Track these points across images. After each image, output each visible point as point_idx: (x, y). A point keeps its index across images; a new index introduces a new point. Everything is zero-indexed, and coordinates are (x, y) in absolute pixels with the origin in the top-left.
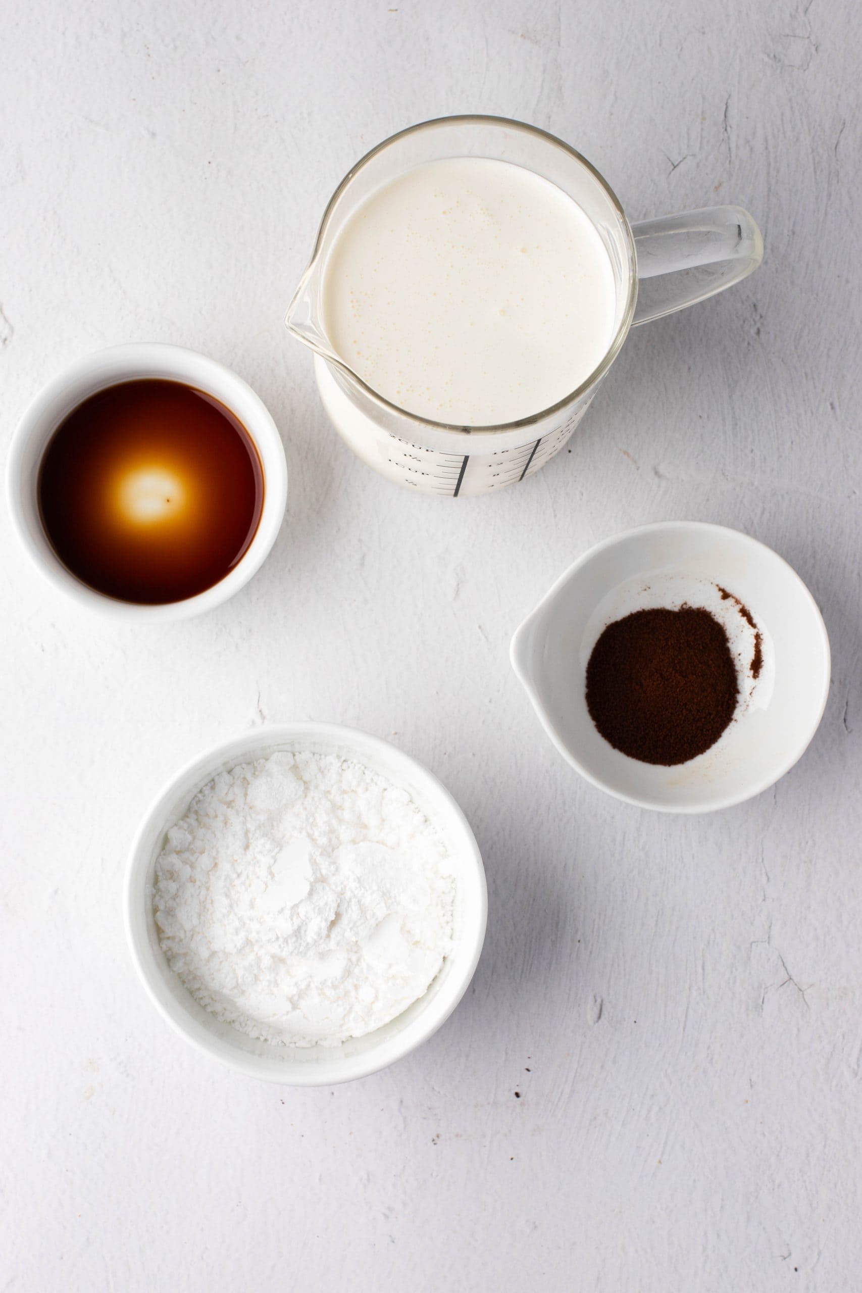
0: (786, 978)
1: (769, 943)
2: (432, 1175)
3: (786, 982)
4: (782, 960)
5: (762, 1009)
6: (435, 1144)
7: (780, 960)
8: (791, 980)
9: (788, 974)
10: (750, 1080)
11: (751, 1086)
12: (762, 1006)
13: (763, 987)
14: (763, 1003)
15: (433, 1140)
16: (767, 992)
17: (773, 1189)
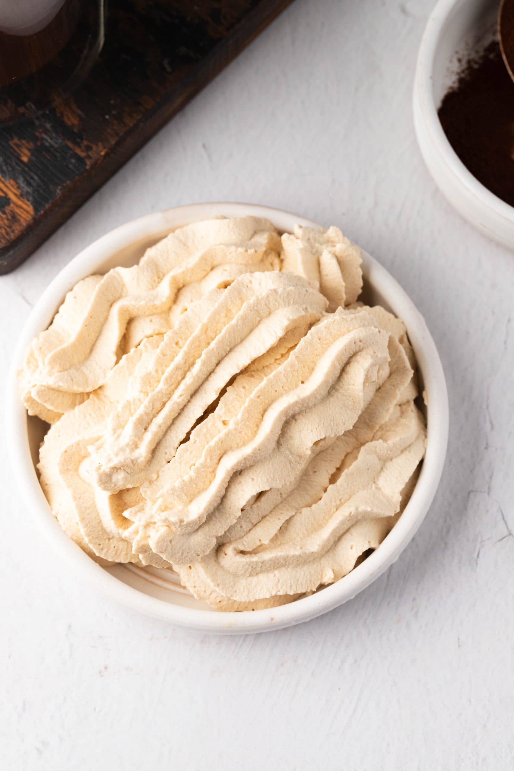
0: (506, 532)
1: (489, 494)
2: (95, 709)
3: (505, 537)
4: (502, 514)
5: (477, 564)
6: (101, 676)
7: (500, 513)
8: (511, 536)
9: (508, 528)
10: (459, 639)
11: (459, 646)
12: (476, 560)
13: (479, 540)
14: (478, 556)
15: (100, 672)
16: (483, 546)
17: (477, 764)
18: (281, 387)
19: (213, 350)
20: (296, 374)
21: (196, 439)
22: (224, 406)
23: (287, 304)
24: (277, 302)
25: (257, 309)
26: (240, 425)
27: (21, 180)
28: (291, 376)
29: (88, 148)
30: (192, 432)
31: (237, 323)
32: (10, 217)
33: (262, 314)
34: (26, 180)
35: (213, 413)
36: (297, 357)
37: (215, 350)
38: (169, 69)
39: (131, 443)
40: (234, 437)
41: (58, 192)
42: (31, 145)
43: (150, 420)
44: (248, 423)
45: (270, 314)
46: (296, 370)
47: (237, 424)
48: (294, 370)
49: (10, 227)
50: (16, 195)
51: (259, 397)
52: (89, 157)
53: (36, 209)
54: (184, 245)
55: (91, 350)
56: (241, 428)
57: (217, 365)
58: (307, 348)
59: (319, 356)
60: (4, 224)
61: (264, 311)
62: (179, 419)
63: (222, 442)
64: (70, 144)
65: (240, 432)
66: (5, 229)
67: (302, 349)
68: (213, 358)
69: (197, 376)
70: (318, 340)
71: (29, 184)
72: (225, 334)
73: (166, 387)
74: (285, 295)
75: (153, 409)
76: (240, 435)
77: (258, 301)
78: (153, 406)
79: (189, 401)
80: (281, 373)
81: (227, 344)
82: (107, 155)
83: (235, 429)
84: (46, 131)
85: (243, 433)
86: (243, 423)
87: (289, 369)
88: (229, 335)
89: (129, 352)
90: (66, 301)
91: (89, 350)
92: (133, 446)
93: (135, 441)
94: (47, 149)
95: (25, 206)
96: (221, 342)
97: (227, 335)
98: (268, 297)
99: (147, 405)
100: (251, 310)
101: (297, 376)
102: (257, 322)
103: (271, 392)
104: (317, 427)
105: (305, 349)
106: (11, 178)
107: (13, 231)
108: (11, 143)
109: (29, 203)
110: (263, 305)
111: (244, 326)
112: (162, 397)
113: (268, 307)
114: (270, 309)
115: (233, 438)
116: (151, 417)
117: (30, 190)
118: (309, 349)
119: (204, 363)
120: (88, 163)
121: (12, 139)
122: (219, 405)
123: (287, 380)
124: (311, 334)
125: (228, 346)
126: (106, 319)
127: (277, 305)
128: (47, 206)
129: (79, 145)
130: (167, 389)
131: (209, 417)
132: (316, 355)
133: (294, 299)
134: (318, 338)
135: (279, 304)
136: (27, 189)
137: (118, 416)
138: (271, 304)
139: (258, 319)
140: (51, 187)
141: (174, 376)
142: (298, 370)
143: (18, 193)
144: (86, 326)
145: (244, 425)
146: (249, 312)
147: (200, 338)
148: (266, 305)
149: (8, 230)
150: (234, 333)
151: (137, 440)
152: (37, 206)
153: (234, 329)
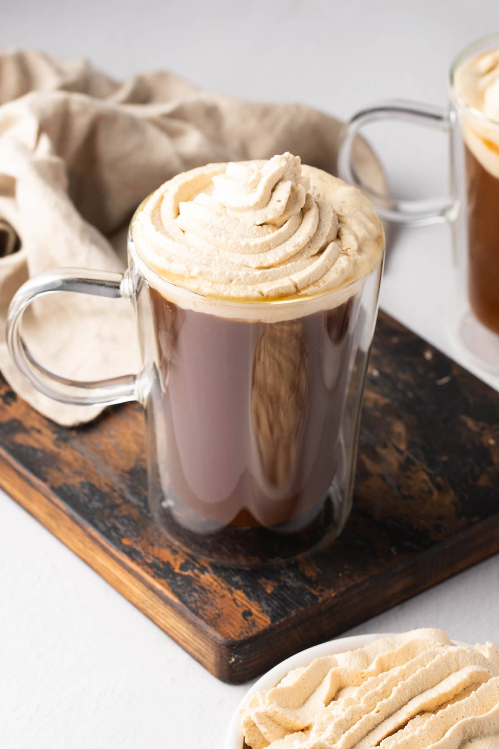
18: (462, 716)
19: (407, 683)
20: (476, 710)
21: (385, 746)
22: (411, 725)
23: (473, 663)
24: (465, 659)
25: (448, 661)
26: (424, 733)
27: (263, 603)
28: (471, 709)
29: (322, 591)
30: (383, 741)
31: (431, 668)
32: (250, 623)
33: (452, 667)
34: (267, 603)
35: (402, 730)
36: (477, 697)
37: (409, 684)
38: (395, 553)
39: (330, 738)
40: (418, 742)
41: (293, 613)
42: (276, 584)
43: (348, 728)
44: (430, 733)
45: (458, 670)
46: (476, 706)
47: (421, 731)
48: (474, 706)
49: (250, 628)
50: (258, 611)
51: (442, 717)
52: (321, 596)
53: (273, 621)
54: (392, 646)
55: (304, 703)
56: (424, 735)
57: (410, 700)
58: (487, 692)
59: (496, 701)
60: (246, 626)
61: (453, 665)
62: (372, 732)
63: (407, 744)
64: (307, 587)
65: (424, 740)
66: (245, 629)
67: (482, 692)
68: (407, 691)
69: (392, 701)
70: (496, 687)
71: (269, 606)
72: (420, 674)
73: (365, 705)
74: (473, 655)
75: (352, 718)
76: (423, 741)
77: (450, 656)
78: (352, 716)
79: (383, 722)
80: (463, 705)
81: (420, 684)
82: (336, 597)
83: (420, 736)
84: (289, 577)
85: (426, 741)
86: (426, 732)
87: (469, 703)
88: (422, 676)
89: (337, 700)
90: (288, 675)
91: (302, 701)
92: (332, 741)
93: (334, 738)
94: (287, 588)
95: (264, 618)
96: (416, 679)
97: (421, 675)
98: (458, 653)
99: (348, 713)
100: (443, 661)
101: (476, 712)
102: (447, 674)
103: (453, 718)
104: (489, 747)
105: (485, 692)
106: (255, 600)
107: (252, 632)
108: (260, 581)
109: (268, 617)
110: (453, 659)
111: (436, 673)
112: (361, 712)
113: (457, 663)
114: (459, 666)
115: (416, 742)
116: (349, 725)
117: (270, 609)
118: (488, 692)
119: (399, 692)
120: (320, 600)
121: (260, 578)
122: (408, 725)
123: (467, 712)
124: (491, 682)
125: (421, 686)
126: (320, 683)
127: (465, 662)
128: (282, 620)
129: (315, 588)
130: (366, 708)
131: (398, 732)
132: (494, 700)
133: (479, 661)
134: (497, 686)
135: (466, 661)
136: (267, 608)
137: (322, 724)
138: (460, 660)
139: (448, 671)
140: (288, 609)
141: (373, 699)
142: (477, 707)
143: (260, 609)
144: (303, 679)
145: (428, 734)
146: (441, 661)
147: (398, 679)
148: (455, 660)
149: (248, 630)
150: (427, 676)
151: (335, 736)
152: (273, 619)
153: (427, 673)
